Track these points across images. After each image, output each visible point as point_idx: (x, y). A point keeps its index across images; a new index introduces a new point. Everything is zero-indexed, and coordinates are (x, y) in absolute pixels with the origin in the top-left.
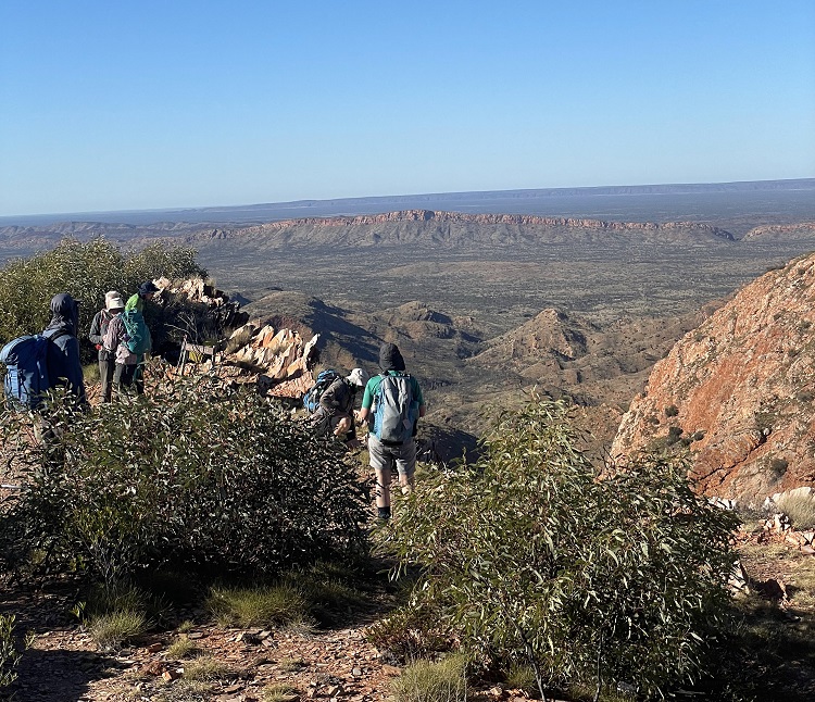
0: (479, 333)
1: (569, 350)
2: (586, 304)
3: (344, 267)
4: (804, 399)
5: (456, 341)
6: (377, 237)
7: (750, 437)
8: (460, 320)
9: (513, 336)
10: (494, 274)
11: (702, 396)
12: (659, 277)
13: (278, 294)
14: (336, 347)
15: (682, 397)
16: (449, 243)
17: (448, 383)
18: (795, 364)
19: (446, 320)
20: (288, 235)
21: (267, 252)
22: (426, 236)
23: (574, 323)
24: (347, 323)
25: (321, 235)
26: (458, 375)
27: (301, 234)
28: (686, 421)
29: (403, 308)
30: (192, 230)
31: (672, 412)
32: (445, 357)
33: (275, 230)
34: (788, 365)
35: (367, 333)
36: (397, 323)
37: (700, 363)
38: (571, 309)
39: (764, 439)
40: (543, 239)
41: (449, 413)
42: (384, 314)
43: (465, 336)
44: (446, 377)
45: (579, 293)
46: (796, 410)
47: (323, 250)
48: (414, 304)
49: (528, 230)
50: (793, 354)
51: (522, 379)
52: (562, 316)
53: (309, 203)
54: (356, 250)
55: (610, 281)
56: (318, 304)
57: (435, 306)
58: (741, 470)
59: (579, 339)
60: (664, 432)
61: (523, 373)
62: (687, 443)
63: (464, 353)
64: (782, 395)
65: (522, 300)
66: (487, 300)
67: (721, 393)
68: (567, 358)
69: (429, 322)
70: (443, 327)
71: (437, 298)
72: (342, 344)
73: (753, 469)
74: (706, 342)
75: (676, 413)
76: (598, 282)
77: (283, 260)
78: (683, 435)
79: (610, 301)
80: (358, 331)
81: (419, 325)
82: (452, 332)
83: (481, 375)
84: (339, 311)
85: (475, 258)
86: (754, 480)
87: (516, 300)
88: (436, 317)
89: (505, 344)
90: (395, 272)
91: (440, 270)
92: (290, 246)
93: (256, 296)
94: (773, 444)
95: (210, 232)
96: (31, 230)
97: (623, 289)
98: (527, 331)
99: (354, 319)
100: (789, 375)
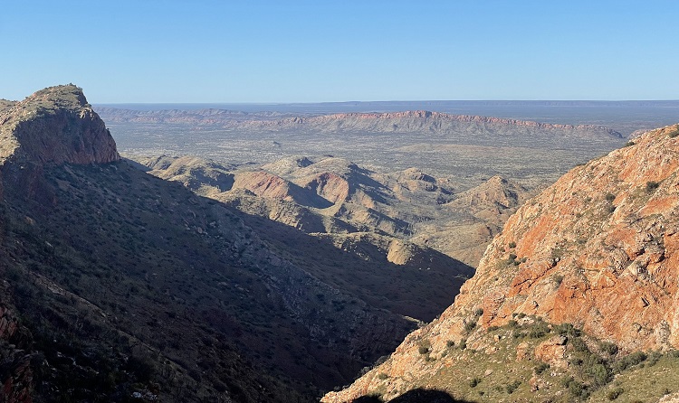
0: (452, 189)
1: (506, 203)
2: (522, 174)
3: (373, 144)
4: (581, 242)
5: (437, 193)
6: (395, 126)
7: (547, 262)
8: (441, 180)
9: (473, 191)
10: (466, 153)
11: (529, 237)
12: (570, 159)
13: (330, 159)
14: (362, 193)
15: (519, 237)
16: (440, 132)
17: (429, 219)
18: (579, 222)
19: (432, 180)
20: (340, 123)
21: (327, 133)
22: (426, 127)
23: (511, 186)
24: (371, 179)
25: (360, 123)
26: (436, 214)
27: (348, 122)
28: (518, 251)
29: (407, 171)
30: (282, 117)
31: (513, 246)
32: (429, 203)
33: (332, 119)
34: (575, 222)
35: (382, 186)
36: (402, 181)
37: (532, 219)
38: (512, 177)
39: (555, 264)
40: (500, 132)
41: (427, 237)
42: (395, 175)
43: (443, 190)
44: (429, 215)
45: (518, 167)
46: (576, 248)
47: (362, 133)
48: (413, 169)
49: (491, 126)
50: (579, 216)
51: (474, 219)
52: (504, 181)
53: (356, 103)
54: (382, 134)
55: (539, 161)
56: (354, 167)
57: (426, 171)
58: (541, 281)
59: (514, 196)
60: (506, 257)
61: (476, 215)
62: (517, 264)
63: (441, 201)
64: (569, 239)
65: (482, 170)
66: (459, 169)
67: (539, 236)
68: (505, 207)
69: (422, 181)
70: (430, 184)
71: (429, 166)
72: (365, 192)
73: (547, 281)
74: (537, 206)
75: (515, 247)
76: (531, 161)
77: (337, 138)
78: (517, 259)
79: (537, 173)
80: (377, 184)
81: (415, 182)
82: (435, 188)
83: (451, 215)
84: (366, 171)
85: (456, 142)
86: (546, 287)
87: (478, 169)
88: (426, 178)
89: (467, 197)
90: (404, 149)
91: (433, 148)
92: (341, 130)
93: (317, 160)
94: (559, 267)
95: (293, 119)
96: (185, 113)
97: (547, 166)
98: (481, 189)
99: (375, 177)
100: (575, 228)
